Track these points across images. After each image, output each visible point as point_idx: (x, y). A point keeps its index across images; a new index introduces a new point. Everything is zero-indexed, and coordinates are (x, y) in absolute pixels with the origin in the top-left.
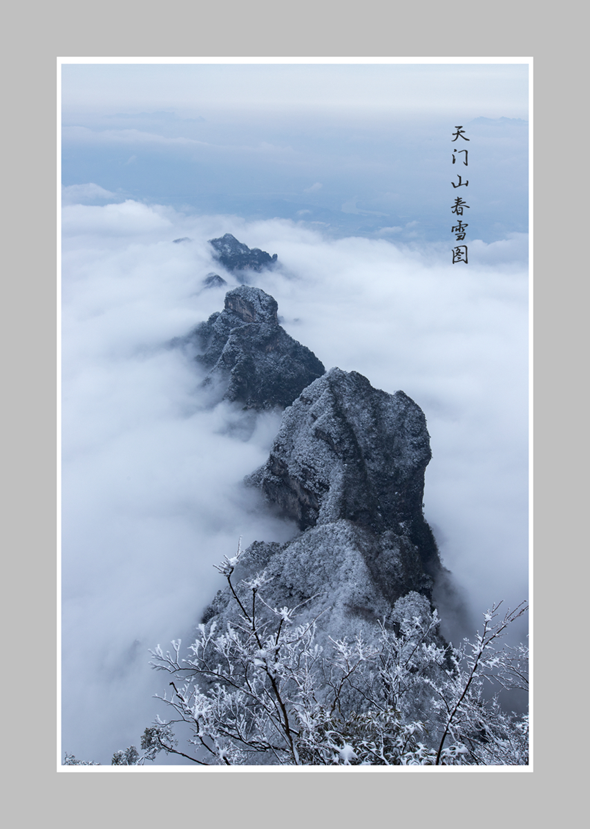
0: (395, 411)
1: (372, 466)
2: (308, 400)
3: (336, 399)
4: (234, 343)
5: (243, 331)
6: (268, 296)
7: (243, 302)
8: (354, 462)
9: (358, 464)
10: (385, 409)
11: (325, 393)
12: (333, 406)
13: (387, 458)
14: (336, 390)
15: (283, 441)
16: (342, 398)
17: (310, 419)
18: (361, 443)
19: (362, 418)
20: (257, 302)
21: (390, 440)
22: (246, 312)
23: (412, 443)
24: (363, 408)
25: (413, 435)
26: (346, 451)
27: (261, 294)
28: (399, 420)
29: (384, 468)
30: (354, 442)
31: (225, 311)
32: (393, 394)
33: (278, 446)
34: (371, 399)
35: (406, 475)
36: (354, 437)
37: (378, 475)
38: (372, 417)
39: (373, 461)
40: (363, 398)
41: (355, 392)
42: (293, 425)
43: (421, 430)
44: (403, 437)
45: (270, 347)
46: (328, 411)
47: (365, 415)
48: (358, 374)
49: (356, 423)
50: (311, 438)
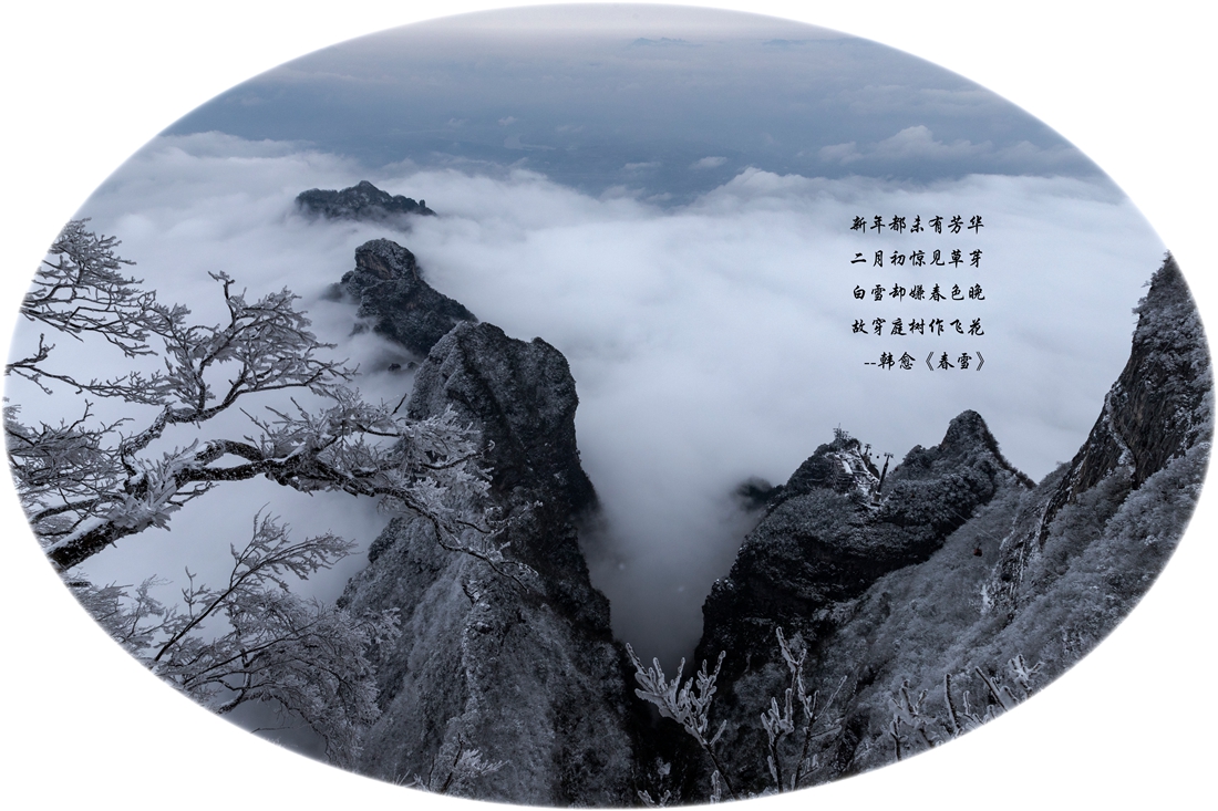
0: (534, 360)
1: (515, 420)
2: (437, 359)
3: (466, 355)
4: (367, 304)
5: (376, 289)
6: (402, 248)
7: (376, 258)
8: (493, 419)
9: (498, 421)
10: (524, 359)
11: (454, 350)
12: (463, 363)
13: (530, 409)
14: (467, 345)
15: (417, 406)
16: (474, 352)
17: (441, 379)
18: (500, 398)
19: (498, 372)
20: (391, 256)
21: (532, 390)
22: (381, 268)
23: (555, 391)
24: (499, 361)
25: (556, 382)
26: (483, 409)
27: (394, 247)
28: (539, 368)
29: (528, 421)
30: (491, 397)
31: (357, 269)
32: (530, 341)
33: (412, 412)
34: (507, 350)
35: (553, 425)
36: (490, 392)
37: (523, 428)
38: (510, 368)
39: (516, 415)
40: (497, 350)
41: (488, 344)
42: (426, 388)
43: (564, 376)
44: (545, 386)
45: (411, 305)
46: (459, 368)
47: (502, 368)
48: (489, 325)
49: (492, 376)
50: (445, 400)
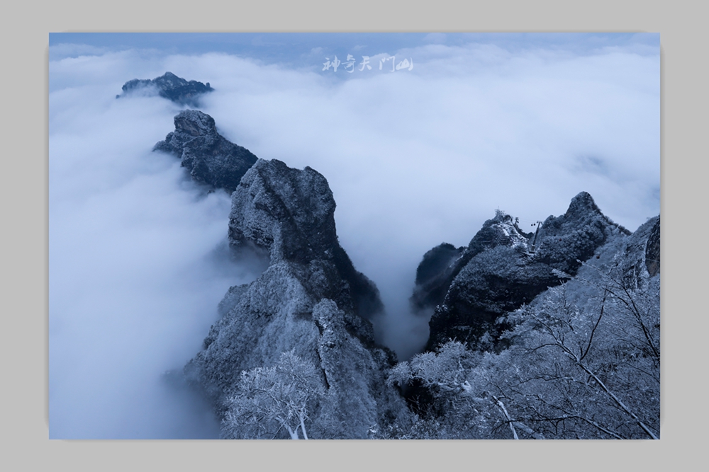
0: (306, 181)
1: (299, 220)
2: (246, 184)
3: (265, 180)
4: (188, 153)
5: (192, 143)
6: (205, 115)
7: (188, 122)
8: (286, 220)
9: (289, 221)
10: (300, 181)
11: (257, 178)
12: (264, 186)
13: (308, 212)
14: (264, 174)
15: (236, 216)
16: (269, 179)
17: (250, 197)
18: (288, 207)
19: (285, 190)
20: (199, 120)
21: (307, 200)
22: (192, 129)
23: (322, 199)
24: (285, 183)
25: (322, 194)
26: (279, 214)
27: (200, 114)
28: (310, 186)
29: (307, 220)
30: (283, 206)
31: (176, 131)
32: (303, 169)
33: (233, 220)
34: (289, 176)
35: (322, 221)
36: (283, 202)
37: (304, 224)
38: (293, 187)
39: (299, 216)
40: (283, 176)
41: (277, 173)
42: (240, 203)
43: (326, 190)
44: (315, 197)
45: (216, 152)
46: (261, 190)
47: (287, 187)
48: (277, 160)
49: (282, 193)
50: (254, 210)
